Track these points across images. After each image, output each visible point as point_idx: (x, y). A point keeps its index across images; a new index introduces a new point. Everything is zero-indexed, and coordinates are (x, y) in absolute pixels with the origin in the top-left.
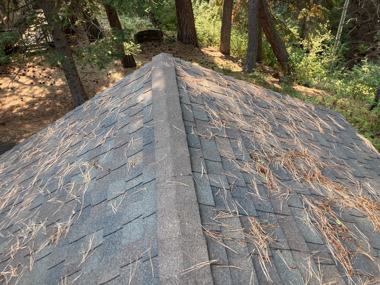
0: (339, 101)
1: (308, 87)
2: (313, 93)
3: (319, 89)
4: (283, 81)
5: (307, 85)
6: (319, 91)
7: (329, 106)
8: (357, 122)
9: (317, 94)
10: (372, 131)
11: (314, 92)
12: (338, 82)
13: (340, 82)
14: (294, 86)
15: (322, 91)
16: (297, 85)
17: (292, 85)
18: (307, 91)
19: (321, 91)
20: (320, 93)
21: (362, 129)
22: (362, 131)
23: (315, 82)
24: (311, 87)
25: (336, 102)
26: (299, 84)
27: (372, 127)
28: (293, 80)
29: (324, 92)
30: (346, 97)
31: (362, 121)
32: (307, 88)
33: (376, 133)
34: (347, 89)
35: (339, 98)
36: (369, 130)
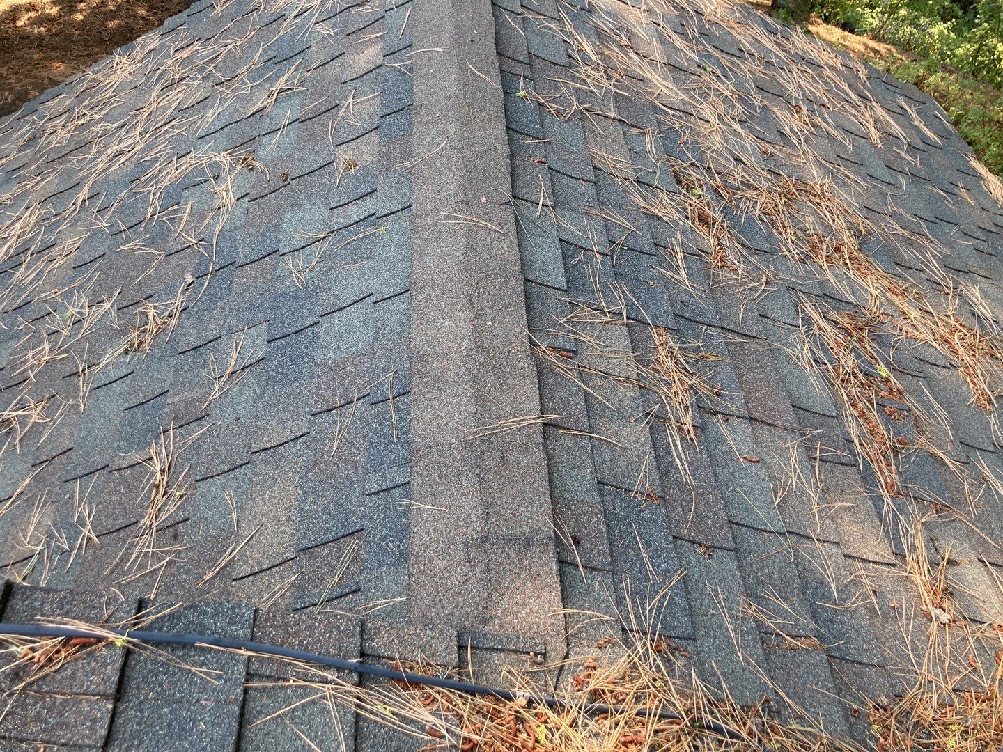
0: (933, 79)
1: (852, 31)
2: (862, 49)
3: (879, 41)
4: (782, 7)
5: (848, 26)
6: (881, 45)
9: (872, 54)
11: (867, 47)
12: (939, 28)
13: (942, 28)
14: (812, 24)
15: (889, 47)
16: (820, 21)
17: (807, 20)
18: (846, 43)
19: (886, 46)
20: (883, 51)
23: (871, 20)
24: (860, 34)
25: (921, 82)
26: (827, 20)
28: (813, 7)
29: (893, 49)
30: (951, 72)
31: (984, 141)
32: (847, 33)
34: (960, 51)
35: (931, 70)
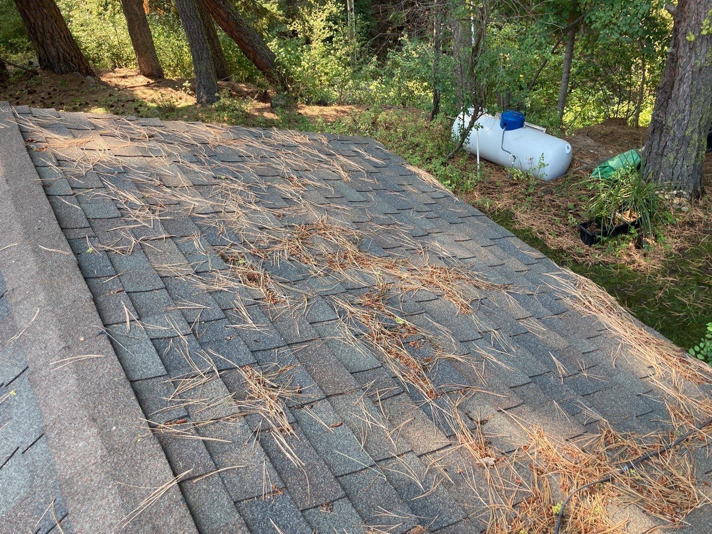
0: (381, 117)
1: (326, 105)
2: (335, 113)
3: (344, 105)
4: (277, 105)
5: (323, 103)
6: (345, 107)
7: (367, 130)
8: (417, 146)
9: (342, 114)
10: (441, 154)
11: (337, 111)
12: (374, 85)
13: (376, 84)
14: (299, 109)
15: (350, 107)
16: (304, 105)
17: (296, 107)
18: (325, 113)
19: (348, 107)
20: (347, 110)
21: (427, 156)
22: (428, 159)
23: (335, 93)
24: (331, 105)
25: (375, 120)
26: (308, 104)
27: (439, 149)
28: (296, 98)
29: (353, 107)
30: (390, 108)
31: (423, 141)
32: (322, 107)
33: (448, 156)
34: (391, 94)
35: (377, 112)
36: (437, 153)
